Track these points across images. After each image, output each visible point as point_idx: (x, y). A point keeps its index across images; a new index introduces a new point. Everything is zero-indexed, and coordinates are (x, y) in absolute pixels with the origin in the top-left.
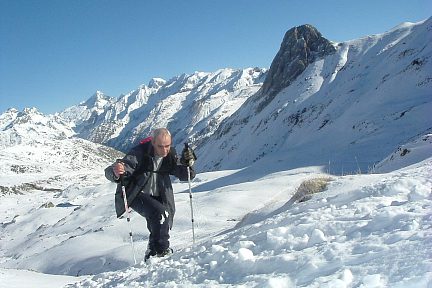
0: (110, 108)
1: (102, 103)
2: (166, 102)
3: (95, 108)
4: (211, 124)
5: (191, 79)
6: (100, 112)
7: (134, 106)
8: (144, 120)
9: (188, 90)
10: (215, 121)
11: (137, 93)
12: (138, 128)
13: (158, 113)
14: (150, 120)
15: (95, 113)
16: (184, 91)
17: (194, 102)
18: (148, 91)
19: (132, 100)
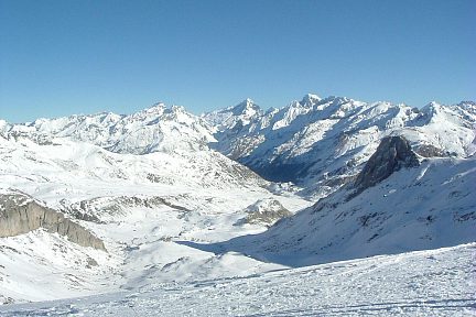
0: (255, 121)
1: (250, 112)
2: (313, 127)
3: (241, 117)
4: (348, 165)
5: (345, 106)
6: (246, 123)
7: (280, 124)
8: (286, 142)
9: (339, 117)
10: (353, 162)
11: (287, 110)
12: (279, 149)
13: (302, 137)
14: (292, 142)
15: (240, 122)
16: (334, 118)
17: (342, 133)
18: (297, 111)
19: (280, 116)
